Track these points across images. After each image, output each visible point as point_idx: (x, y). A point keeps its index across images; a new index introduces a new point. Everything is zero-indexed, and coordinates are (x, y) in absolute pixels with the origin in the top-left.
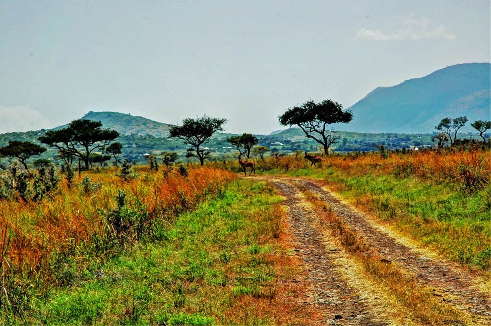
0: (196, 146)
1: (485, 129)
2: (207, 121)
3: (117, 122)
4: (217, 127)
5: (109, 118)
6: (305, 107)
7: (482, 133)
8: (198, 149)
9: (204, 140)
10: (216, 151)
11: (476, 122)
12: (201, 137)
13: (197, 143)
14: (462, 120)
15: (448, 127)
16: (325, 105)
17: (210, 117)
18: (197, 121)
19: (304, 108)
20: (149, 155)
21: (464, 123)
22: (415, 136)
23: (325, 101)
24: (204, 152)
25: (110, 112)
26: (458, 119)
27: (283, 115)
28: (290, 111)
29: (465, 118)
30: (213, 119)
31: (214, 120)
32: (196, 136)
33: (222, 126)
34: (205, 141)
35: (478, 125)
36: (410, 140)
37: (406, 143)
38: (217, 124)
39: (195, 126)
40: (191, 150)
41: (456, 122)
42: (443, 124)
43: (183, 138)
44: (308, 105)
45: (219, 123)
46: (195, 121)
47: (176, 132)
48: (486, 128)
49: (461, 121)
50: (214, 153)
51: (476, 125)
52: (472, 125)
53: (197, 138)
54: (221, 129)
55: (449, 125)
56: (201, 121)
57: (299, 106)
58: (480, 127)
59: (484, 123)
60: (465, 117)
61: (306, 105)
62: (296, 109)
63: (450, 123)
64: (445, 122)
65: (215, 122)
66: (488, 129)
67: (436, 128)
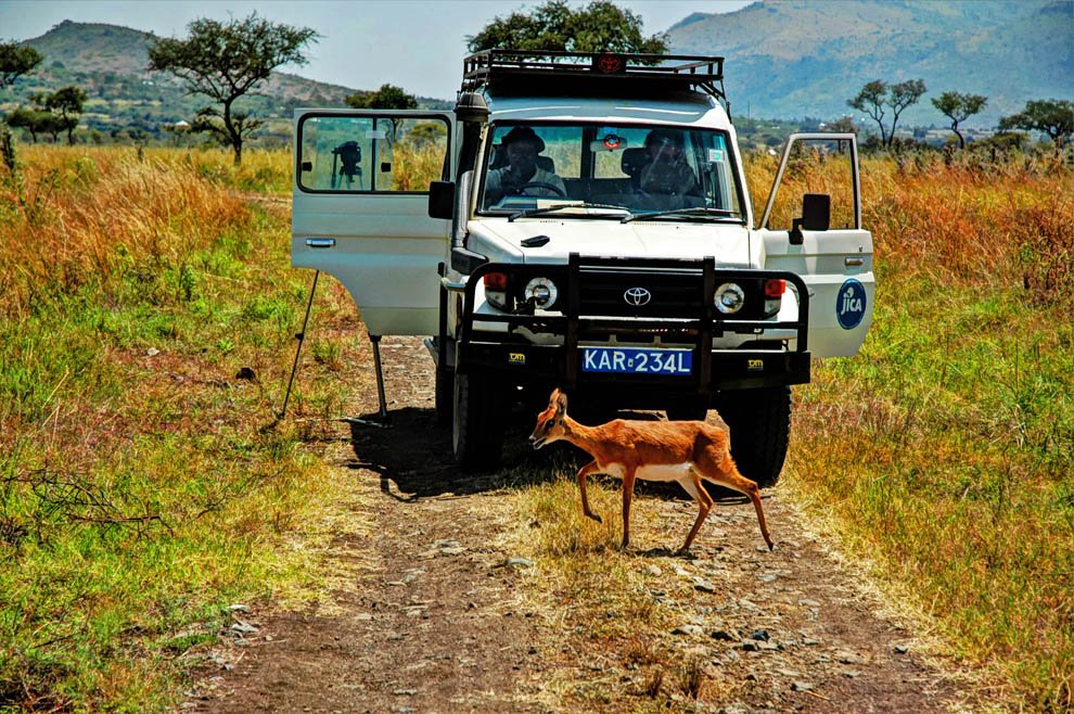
0: (223, 101)
1: (963, 114)
2: (261, 33)
3: (125, 48)
4: (285, 50)
5: (107, 39)
6: (540, 16)
7: (956, 123)
8: (227, 108)
9: (248, 84)
10: (337, 129)
11: (945, 95)
12: (239, 77)
13: (225, 90)
14: (912, 89)
15: (877, 103)
16: (596, 14)
17: (269, 20)
18: (231, 28)
19: (537, 19)
20: (186, 124)
21: (916, 95)
22: (766, 124)
23: (598, 6)
24: (245, 121)
25: (109, 25)
26: (904, 85)
27: (481, 35)
28: (499, 23)
29: (920, 84)
30: (276, 25)
31: (281, 29)
32: (225, 74)
33: (302, 48)
34: (251, 90)
35: (948, 105)
36: (755, 131)
37: (748, 137)
38: (286, 43)
39: (223, 44)
40: (209, 111)
41: (898, 91)
42: (868, 97)
43: (185, 76)
44: (548, 11)
45: (295, 38)
46: (224, 28)
47: (166, 56)
48: (968, 113)
49: (912, 91)
50: (329, 132)
51: (944, 104)
52: (935, 102)
53: (228, 79)
54: (299, 59)
55: (880, 97)
56: (241, 29)
57: (526, 13)
58: (953, 108)
59: (963, 99)
60: (921, 81)
61: (545, 10)
62: (517, 21)
63: (884, 94)
64: (873, 92)
65: (283, 37)
66: (972, 115)
67: (850, 103)
